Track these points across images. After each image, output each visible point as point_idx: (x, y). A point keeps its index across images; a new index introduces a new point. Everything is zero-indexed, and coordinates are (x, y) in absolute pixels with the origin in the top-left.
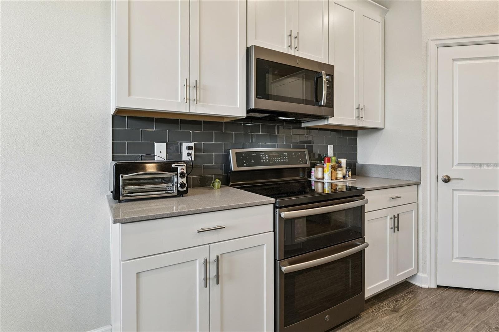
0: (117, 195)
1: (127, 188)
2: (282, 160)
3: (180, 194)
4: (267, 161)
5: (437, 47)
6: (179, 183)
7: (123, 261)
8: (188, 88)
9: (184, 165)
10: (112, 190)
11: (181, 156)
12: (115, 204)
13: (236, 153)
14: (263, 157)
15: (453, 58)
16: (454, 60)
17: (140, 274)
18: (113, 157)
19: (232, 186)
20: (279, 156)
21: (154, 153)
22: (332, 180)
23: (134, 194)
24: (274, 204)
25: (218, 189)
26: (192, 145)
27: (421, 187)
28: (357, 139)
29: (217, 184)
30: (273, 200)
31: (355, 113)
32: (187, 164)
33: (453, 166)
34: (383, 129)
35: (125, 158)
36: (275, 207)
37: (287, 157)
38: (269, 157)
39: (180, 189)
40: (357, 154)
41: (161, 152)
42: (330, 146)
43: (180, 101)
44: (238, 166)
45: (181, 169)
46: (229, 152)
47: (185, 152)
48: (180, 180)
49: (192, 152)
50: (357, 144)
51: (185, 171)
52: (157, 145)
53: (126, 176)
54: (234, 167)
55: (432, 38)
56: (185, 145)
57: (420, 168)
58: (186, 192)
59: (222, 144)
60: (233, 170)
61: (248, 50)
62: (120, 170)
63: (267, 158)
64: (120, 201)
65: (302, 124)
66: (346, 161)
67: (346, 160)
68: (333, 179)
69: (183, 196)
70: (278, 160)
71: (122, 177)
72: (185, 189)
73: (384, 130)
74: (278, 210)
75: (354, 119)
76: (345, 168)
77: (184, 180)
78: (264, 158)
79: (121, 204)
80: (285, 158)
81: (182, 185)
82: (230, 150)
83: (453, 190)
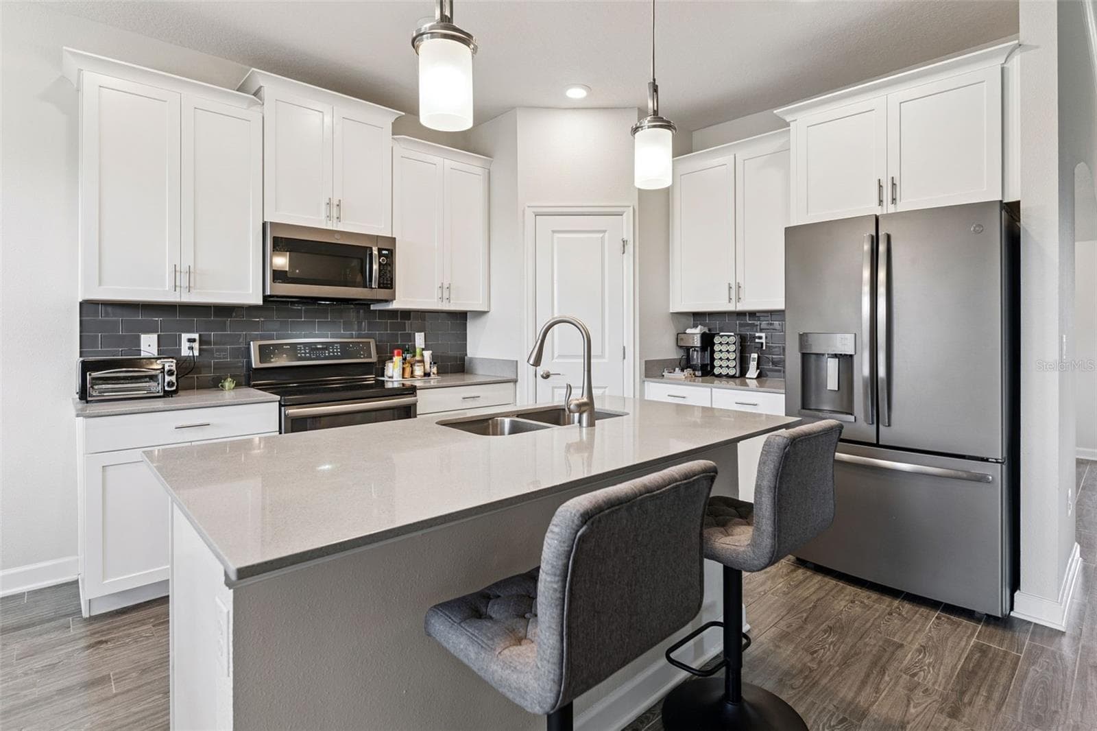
0: (83, 395)
1: (96, 387)
2: (331, 354)
3: (167, 394)
4: (308, 355)
5: (536, 216)
6: (166, 381)
7: (86, 454)
8: (178, 274)
9: (172, 362)
10: (78, 391)
11: (180, 350)
12: (81, 405)
13: (260, 346)
14: (301, 350)
15: (553, 229)
16: (554, 232)
17: (107, 468)
18: (81, 352)
19: (254, 386)
20: (326, 349)
21: (139, 346)
22: (403, 378)
23: (105, 394)
24: (279, 401)
25: (230, 389)
26: (196, 336)
27: (518, 384)
28: (466, 324)
29: (229, 384)
30: (278, 398)
31: (437, 293)
32: (177, 361)
33: (553, 359)
34: (488, 312)
35: (97, 353)
36: (280, 405)
37: (339, 350)
38: (312, 349)
39: (166, 388)
40: (466, 344)
41: (149, 346)
42: (419, 334)
43: (167, 289)
44: (261, 362)
45: (169, 366)
46: (250, 344)
47: (185, 345)
48: (168, 378)
49: (196, 345)
50: (466, 330)
51: (174, 368)
52: (143, 337)
53: (95, 374)
54: (255, 363)
55: (529, 205)
56: (185, 337)
57: (517, 361)
58: (175, 392)
59: (240, 335)
60: (254, 366)
61: (264, 225)
62: (86, 367)
63: (307, 351)
64: (87, 402)
65: (372, 306)
66: (432, 354)
67: (431, 352)
68: (406, 377)
69: (172, 397)
70: (325, 353)
71: (90, 375)
72: (174, 388)
73: (490, 313)
74: (283, 408)
75: (436, 300)
76: (429, 363)
77: (173, 378)
78: (303, 351)
79: (88, 404)
80: (337, 350)
81: (170, 384)
82: (252, 343)
83: (553, 388)
